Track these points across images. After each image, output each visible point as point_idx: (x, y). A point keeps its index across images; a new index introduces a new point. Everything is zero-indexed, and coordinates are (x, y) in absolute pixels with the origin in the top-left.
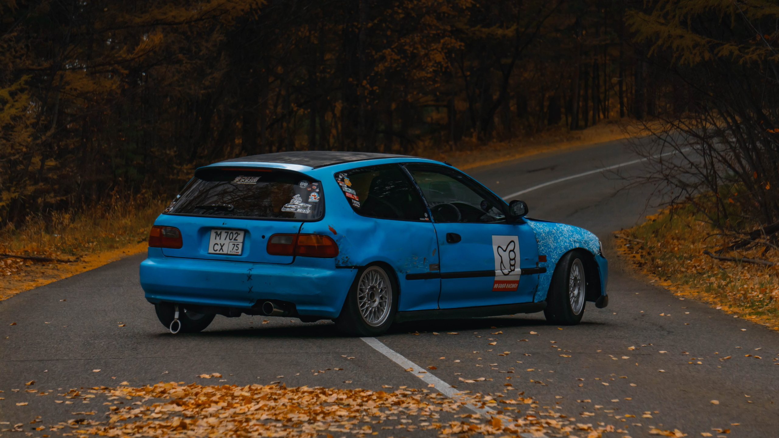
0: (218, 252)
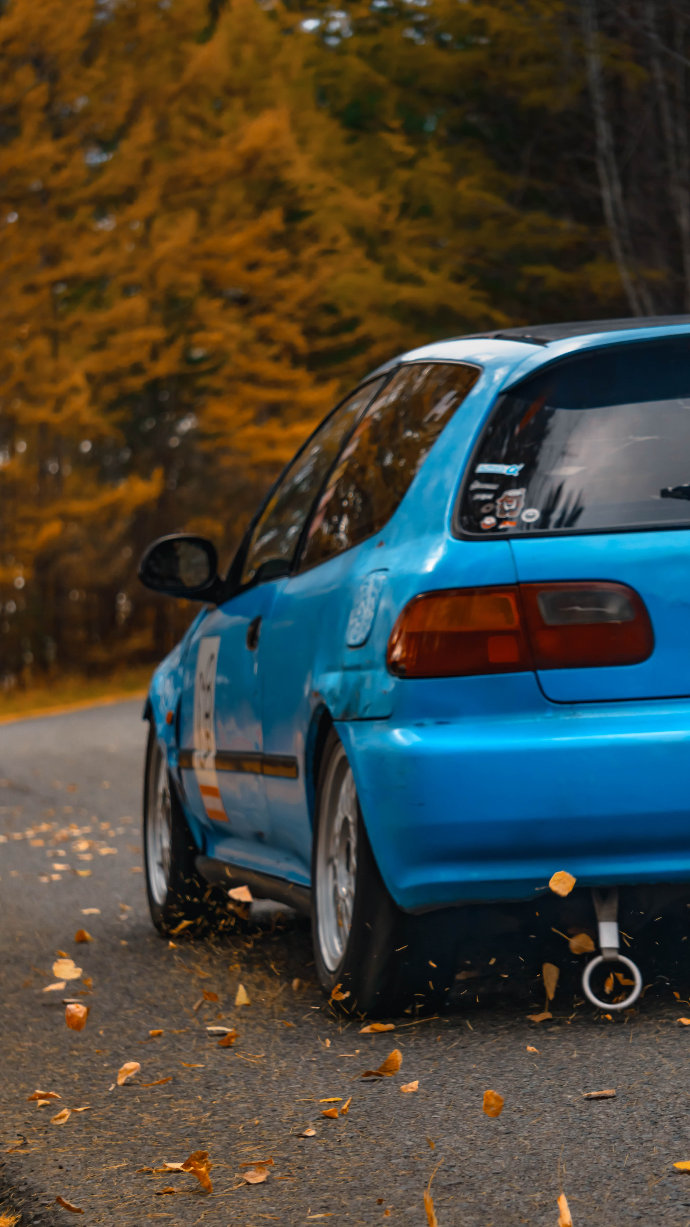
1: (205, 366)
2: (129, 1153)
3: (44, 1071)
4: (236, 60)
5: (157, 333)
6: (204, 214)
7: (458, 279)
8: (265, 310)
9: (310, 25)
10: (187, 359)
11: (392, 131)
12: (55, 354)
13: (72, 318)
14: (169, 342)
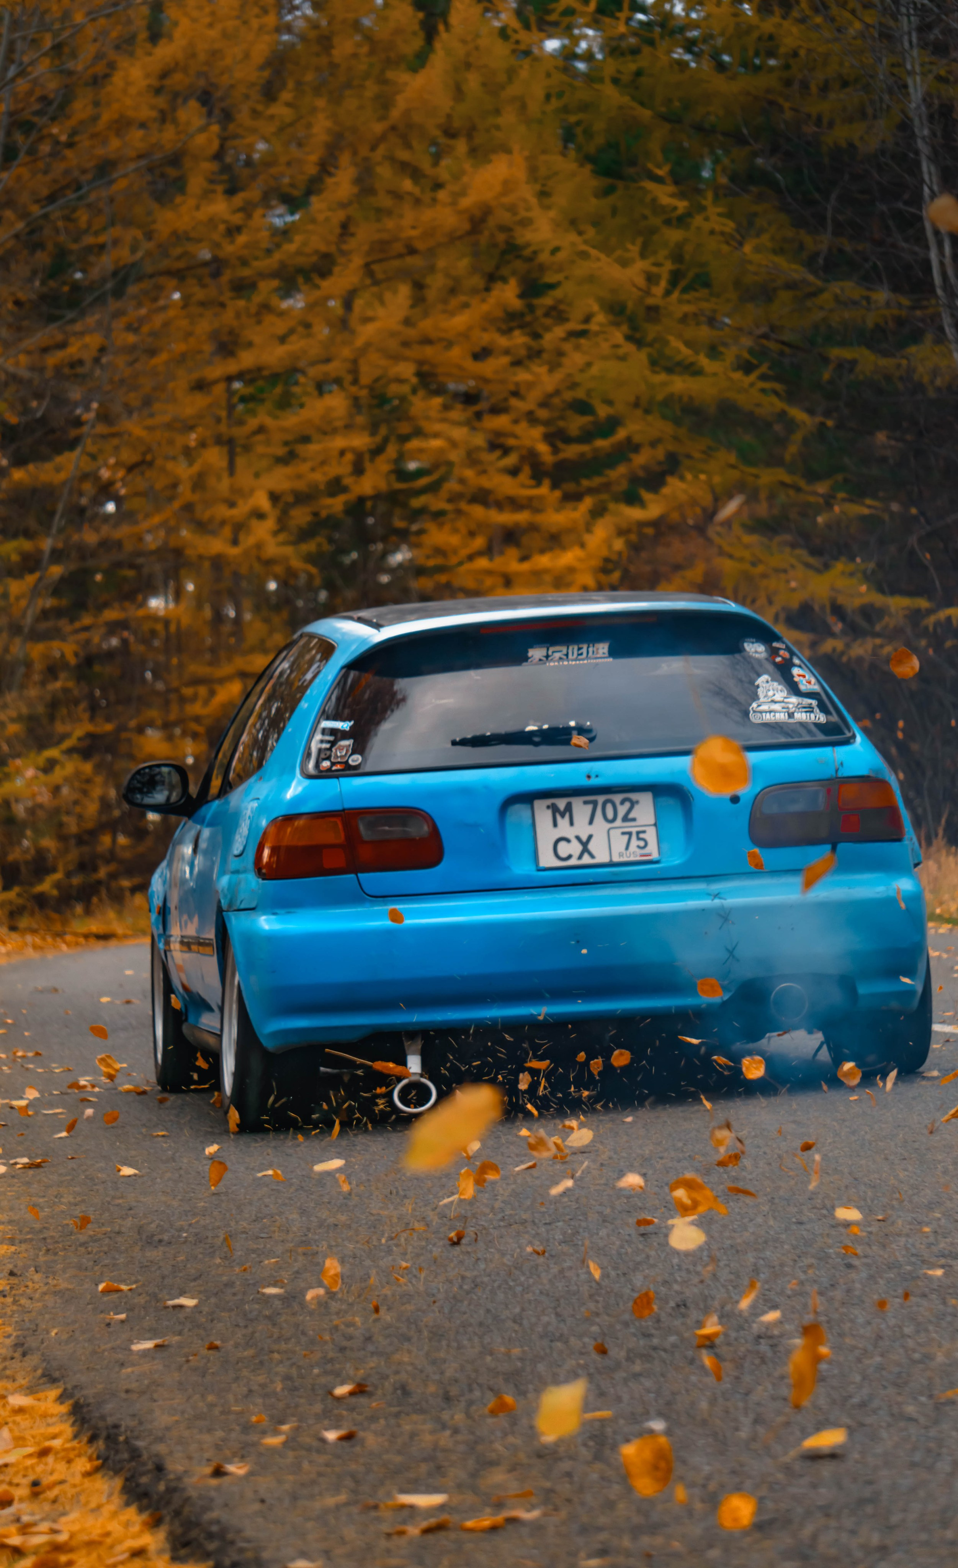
0: (573, 862)
1: (423, 481)
2: (349, 1482)
3: (237, 1379)
4: (459, 92)
5: (361, 441)
6: (419, 286)
7: (747, 368)
8: (496, 410)
9: (552, 45)
10: (402, 475)
11: (659, 180)
12: (231, 468)
13: (253, 423)
14: (377, 451)
